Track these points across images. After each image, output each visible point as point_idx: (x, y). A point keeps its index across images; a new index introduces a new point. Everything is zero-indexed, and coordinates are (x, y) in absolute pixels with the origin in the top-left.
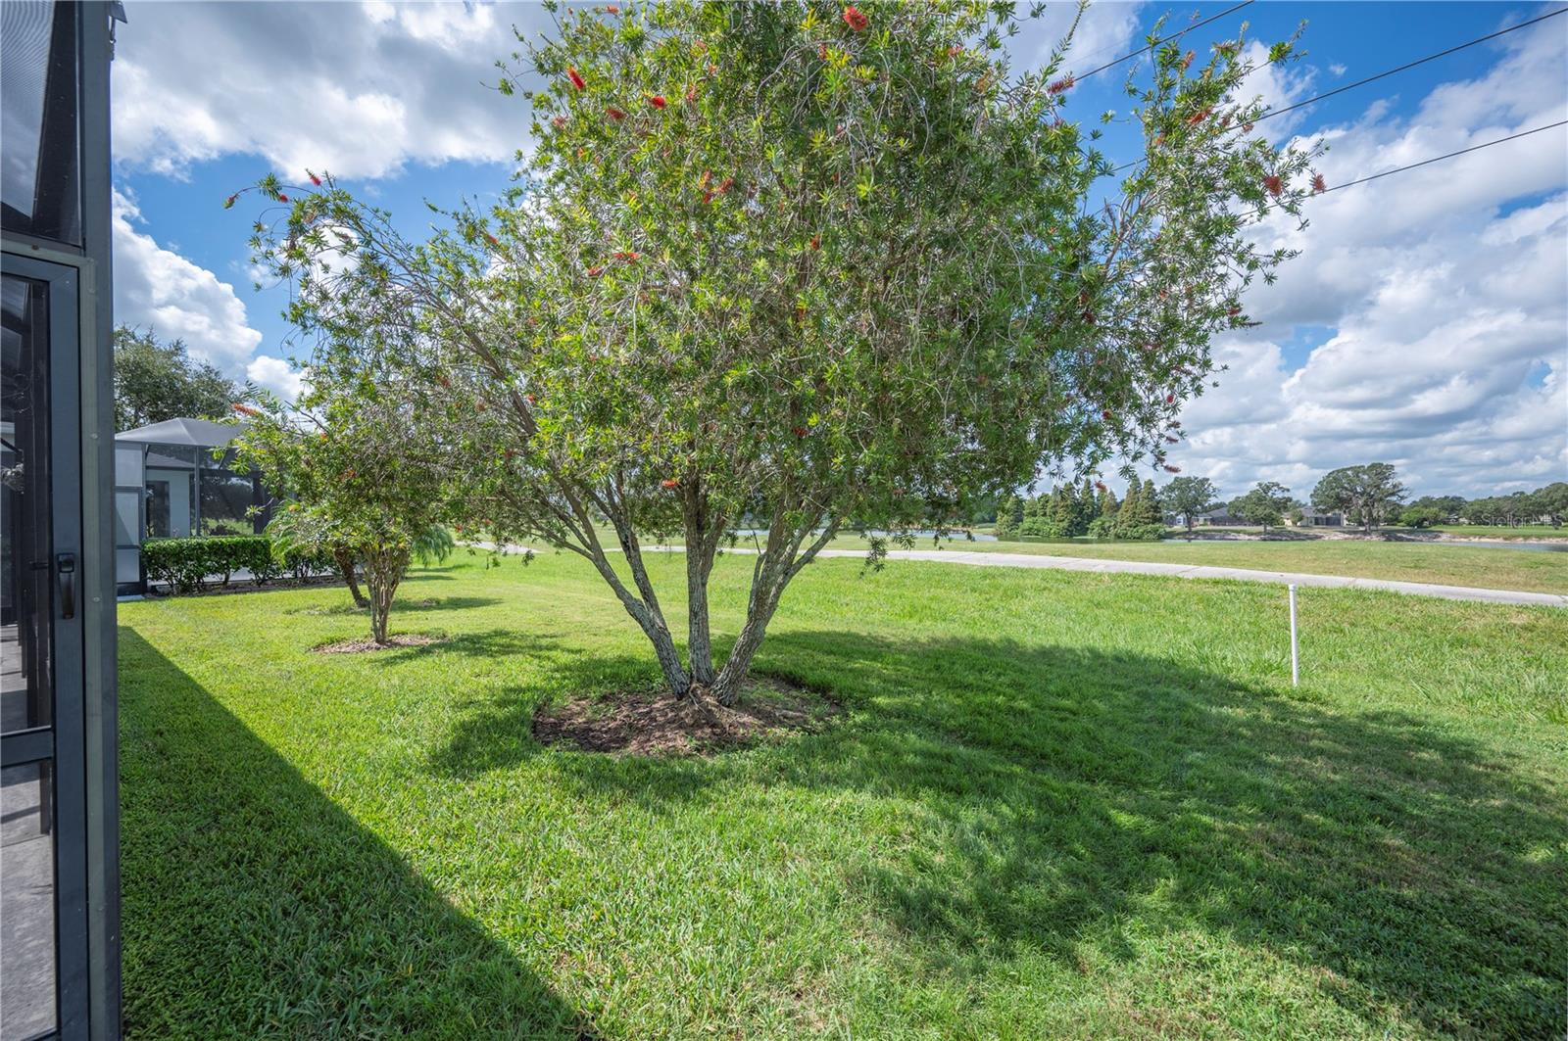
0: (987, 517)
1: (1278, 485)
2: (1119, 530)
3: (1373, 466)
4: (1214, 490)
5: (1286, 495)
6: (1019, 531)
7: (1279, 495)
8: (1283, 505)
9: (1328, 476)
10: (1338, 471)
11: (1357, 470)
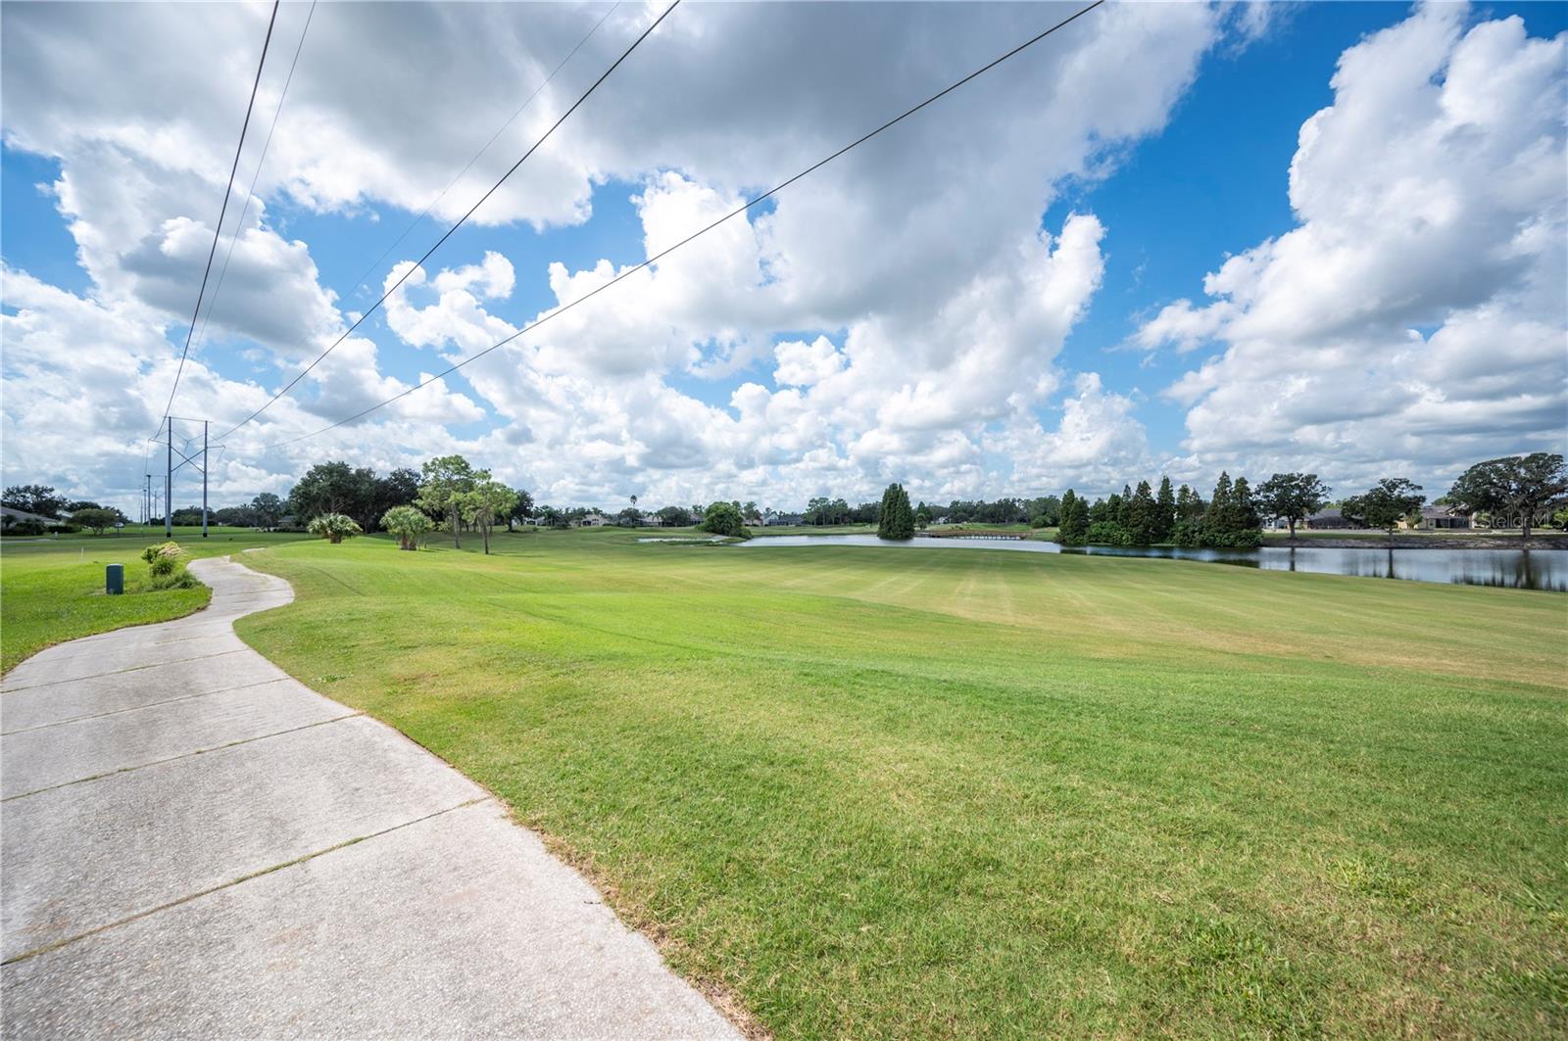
0: (1049, 521)
1: (1406, 482)
2: (1206, 535)
3: (1534, 458)
4: (1324, 489)
5: (1419, 493)
6: (1085, 538)
7: (1409, 493)
8: (1411, 506)
9: (1471, 471)
10: (1485, 464)
11: (1510, 463)
